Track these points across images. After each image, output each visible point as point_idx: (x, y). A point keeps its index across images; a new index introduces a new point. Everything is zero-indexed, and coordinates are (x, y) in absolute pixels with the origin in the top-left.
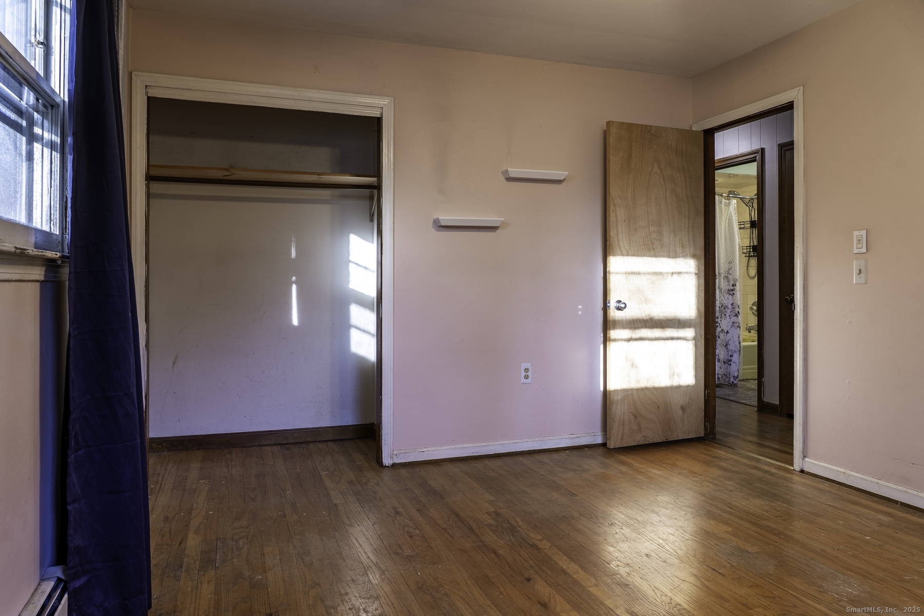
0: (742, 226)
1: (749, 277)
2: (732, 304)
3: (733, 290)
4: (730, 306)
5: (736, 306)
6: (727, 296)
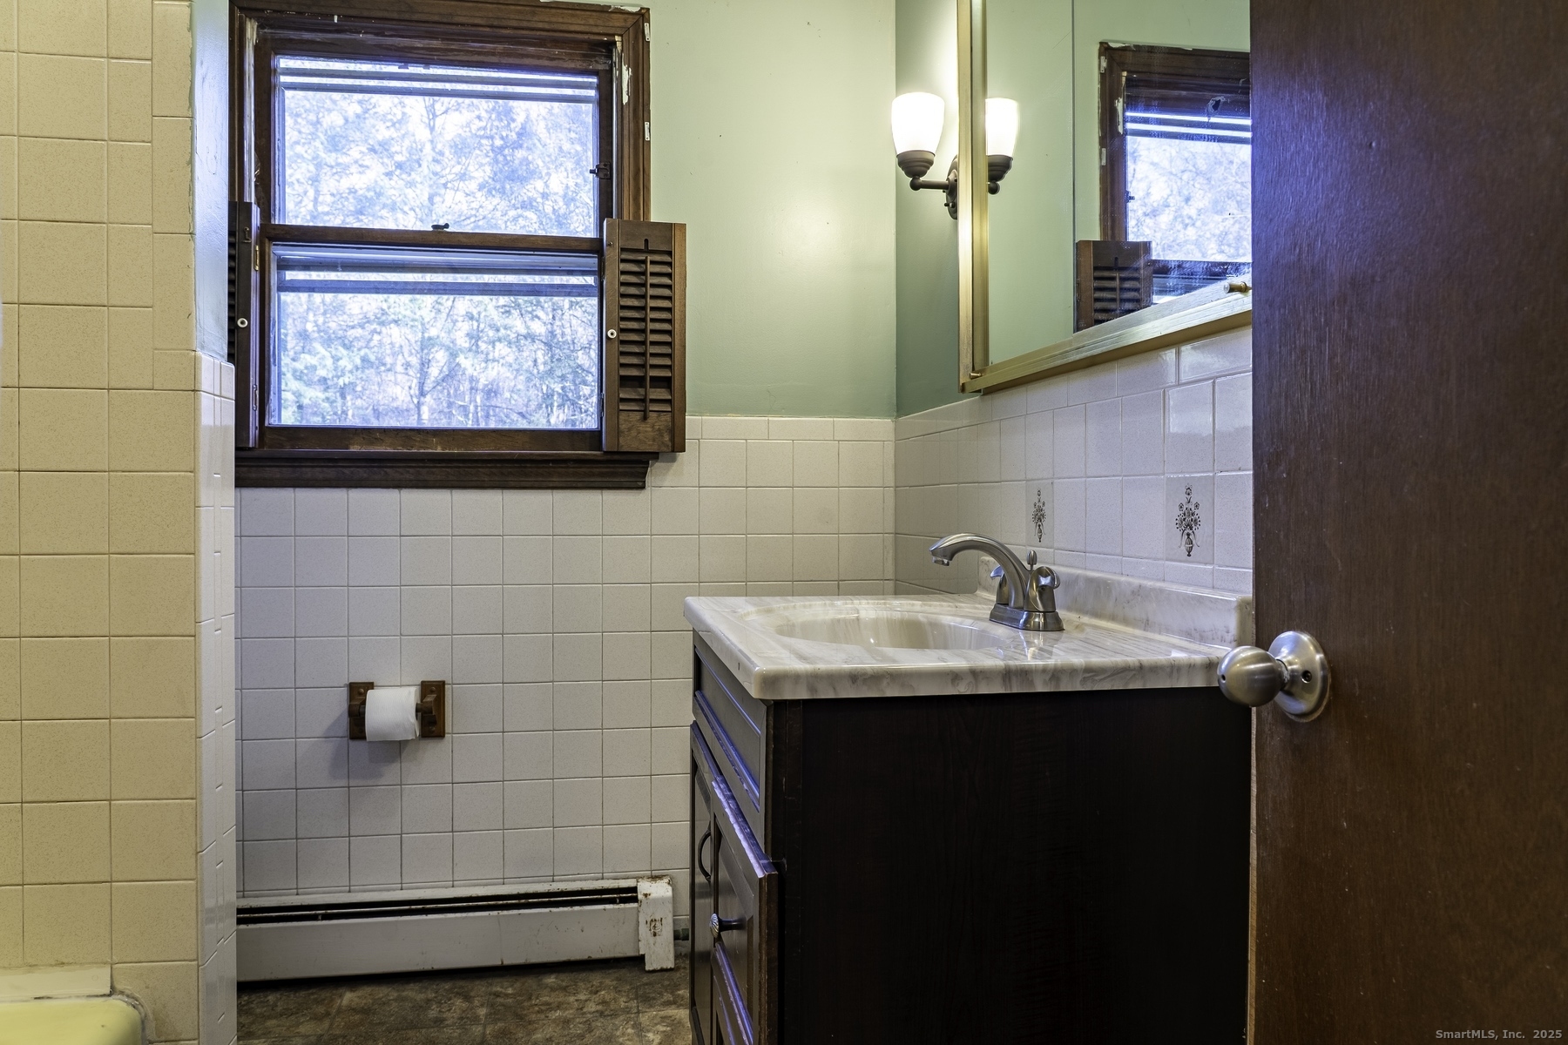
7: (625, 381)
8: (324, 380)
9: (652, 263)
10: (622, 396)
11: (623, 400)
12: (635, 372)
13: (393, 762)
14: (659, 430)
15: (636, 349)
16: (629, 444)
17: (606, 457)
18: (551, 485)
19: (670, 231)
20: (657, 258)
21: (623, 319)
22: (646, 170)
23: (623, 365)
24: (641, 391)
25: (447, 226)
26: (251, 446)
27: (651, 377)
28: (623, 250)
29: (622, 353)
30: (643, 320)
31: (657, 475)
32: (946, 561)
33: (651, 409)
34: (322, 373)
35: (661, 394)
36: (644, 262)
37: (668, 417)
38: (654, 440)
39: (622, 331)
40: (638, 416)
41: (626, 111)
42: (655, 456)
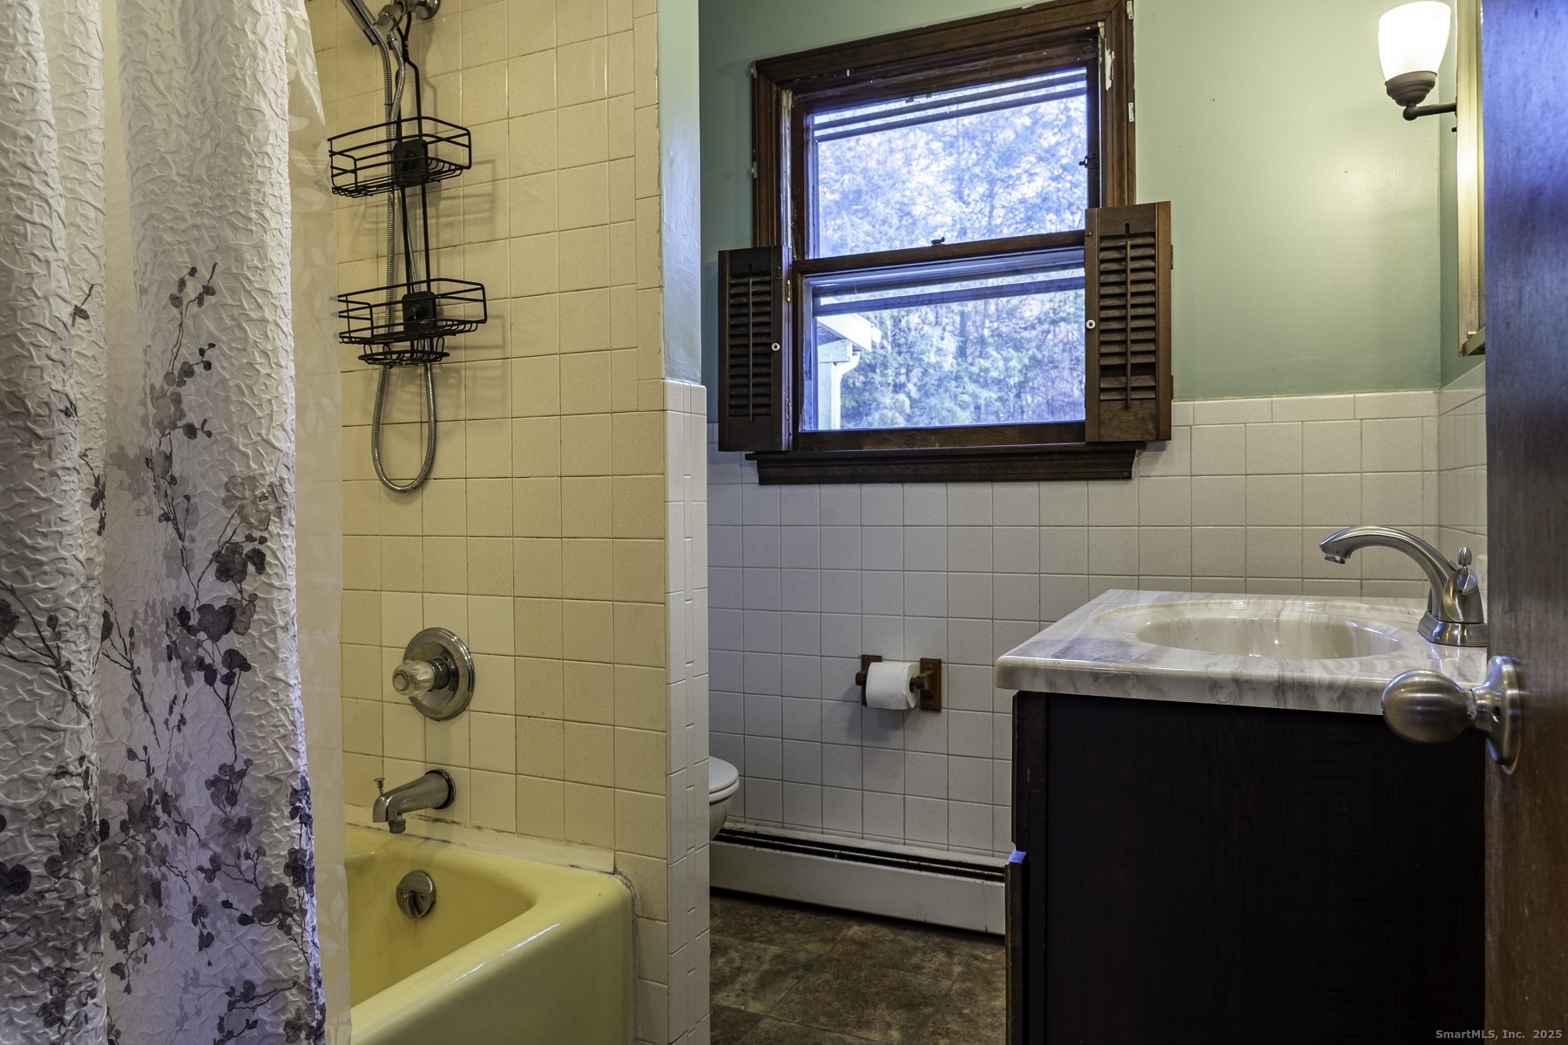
0: (346, 180)
1: (387, 482)
2: (225, 785)
3: (229, 618)
4: (197, 802)
5: (265, 803)
6: (163, 682)
7: (1106, 371)
8: (998, 382)
9: (1133, 247)
10: (1102, 386)
11: (1103, 390)
12: (1116, 361)
13: (898, 729)
14: (1142, 418)
15: (1117, 337)
16: (1112, 434)
17: (1088, 449)
18: (1037, 477)
19: (1156, 213)
20: (1139, 241)
21: (1103, 308)
22: (1131, 152)
23: (1103, 355)
24: (1123, 379)
25: (943, 239)
26: (783, 449)
27: (1132, 364)
28: (1102, 238)
29: (1103, 343)
30: (1124, 307)
31: (1143, 464)
32: (1338, 558)
33: (1133, 397)
34: (994, 374)
35: (1146, 381)
36: (1124, 247)
37: (1152, 405)
38: (1137, 429)
39: (1103, 320)
40: (1120, 405)
41: (1109, 96)
42: (1142, 445)
